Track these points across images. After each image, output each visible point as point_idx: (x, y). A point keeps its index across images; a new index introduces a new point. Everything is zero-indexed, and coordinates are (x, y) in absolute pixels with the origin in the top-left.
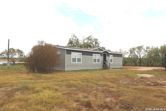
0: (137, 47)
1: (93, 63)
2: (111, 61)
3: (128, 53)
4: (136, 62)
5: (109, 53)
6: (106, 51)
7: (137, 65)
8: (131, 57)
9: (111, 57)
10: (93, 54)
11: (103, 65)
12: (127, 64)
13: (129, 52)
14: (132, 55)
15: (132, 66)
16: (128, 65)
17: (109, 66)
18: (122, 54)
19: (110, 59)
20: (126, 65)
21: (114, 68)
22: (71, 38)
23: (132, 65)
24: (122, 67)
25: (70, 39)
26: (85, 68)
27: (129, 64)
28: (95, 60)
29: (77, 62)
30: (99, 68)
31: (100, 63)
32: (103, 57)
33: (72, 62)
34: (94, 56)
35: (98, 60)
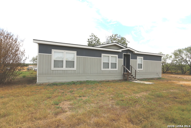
0: (186, 48)
1: (102, 69)
2: (140, 66)
3: (171, 57)
4: (184, 69)
6: (128, 50)
7: (185, 72)
8: (176, 61)
9: (139, 60)
10: (103, 55)
11: (124, 74)
12: (169, 71)
13: (173, 57)
14: (177, 60)
15: (178, 74)
16: (172, 73)
17: (134, 76)
18: (161, 56)
19: (137, 63)
20: (168, 73)
21: (146, 77)
22: (90, 38)
23: (177, 72)
24: (161, 76)
25: (89, 40)
27: (173, 71)
28: (106, 65)
30: (116, 79)
31: (117, 69)
32: (123, 59)
33: (53, 68)
34: (104, 58)
35: (114, 65)
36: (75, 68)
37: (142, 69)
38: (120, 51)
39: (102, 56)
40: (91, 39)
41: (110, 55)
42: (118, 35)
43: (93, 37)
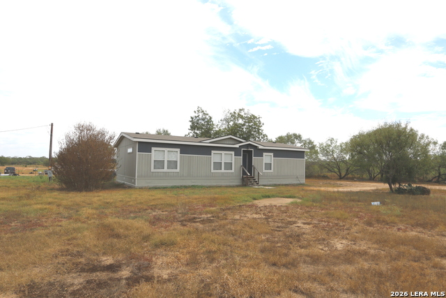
1: (213, 171)
2: (268, 166)
4: (373, 172)
5: (260, 147)
6: (249, 144)
9: (267, 158)
10: (213, 152)
11: (243, 177)
17: (257, 180)
18: (304, 152)
19: (264, 162)
22: (194, 115)
24: (303, 181)
25: (192, 118)
26: (189, 183)
27: (356, 175)
28: (218, 166)
29: (166, 170)
30: (231, 184)
31: (233, 171)
32: (242, 157)
33: (153, 170)
34: (215, 157)
35: (228, 166)
36: (178, 170)
37: (272, 171)
38: (237, 146)
39: (212, 154)
40: (196, 117)
41: (223, 152)
42: (246, 111)
43: (201, 114)
